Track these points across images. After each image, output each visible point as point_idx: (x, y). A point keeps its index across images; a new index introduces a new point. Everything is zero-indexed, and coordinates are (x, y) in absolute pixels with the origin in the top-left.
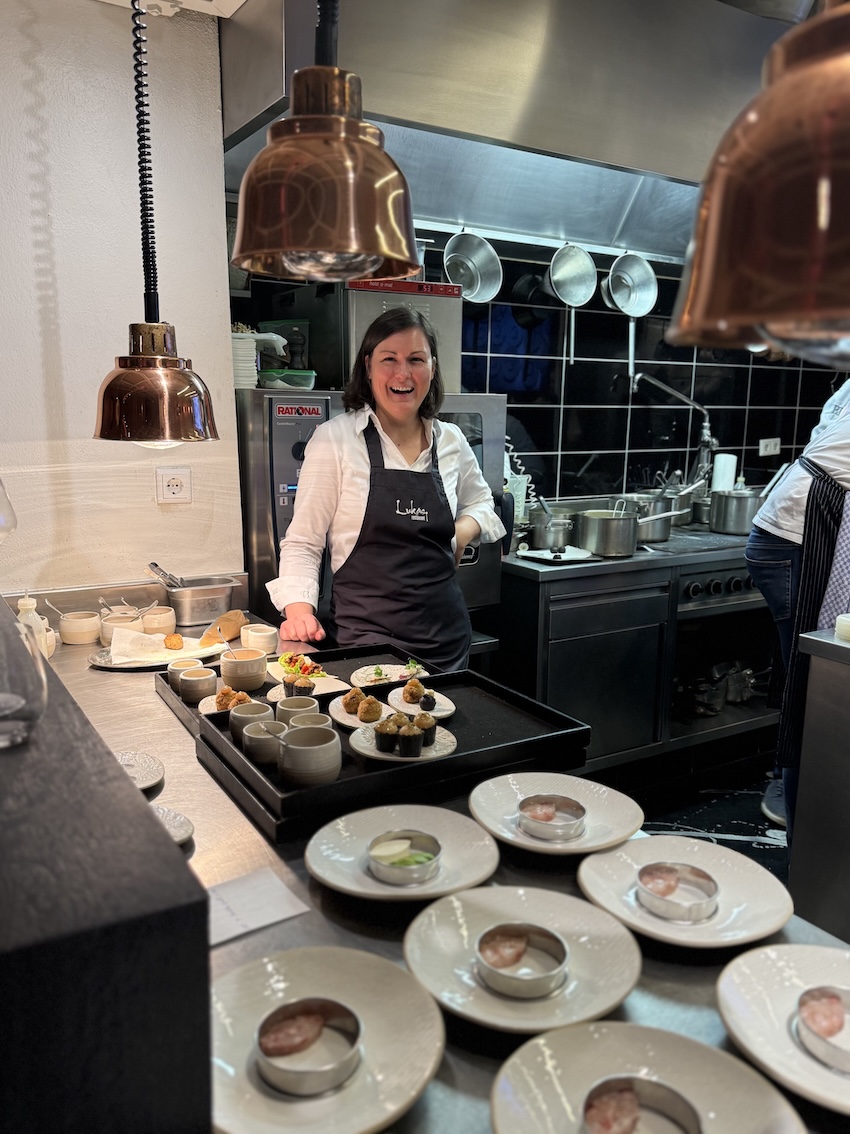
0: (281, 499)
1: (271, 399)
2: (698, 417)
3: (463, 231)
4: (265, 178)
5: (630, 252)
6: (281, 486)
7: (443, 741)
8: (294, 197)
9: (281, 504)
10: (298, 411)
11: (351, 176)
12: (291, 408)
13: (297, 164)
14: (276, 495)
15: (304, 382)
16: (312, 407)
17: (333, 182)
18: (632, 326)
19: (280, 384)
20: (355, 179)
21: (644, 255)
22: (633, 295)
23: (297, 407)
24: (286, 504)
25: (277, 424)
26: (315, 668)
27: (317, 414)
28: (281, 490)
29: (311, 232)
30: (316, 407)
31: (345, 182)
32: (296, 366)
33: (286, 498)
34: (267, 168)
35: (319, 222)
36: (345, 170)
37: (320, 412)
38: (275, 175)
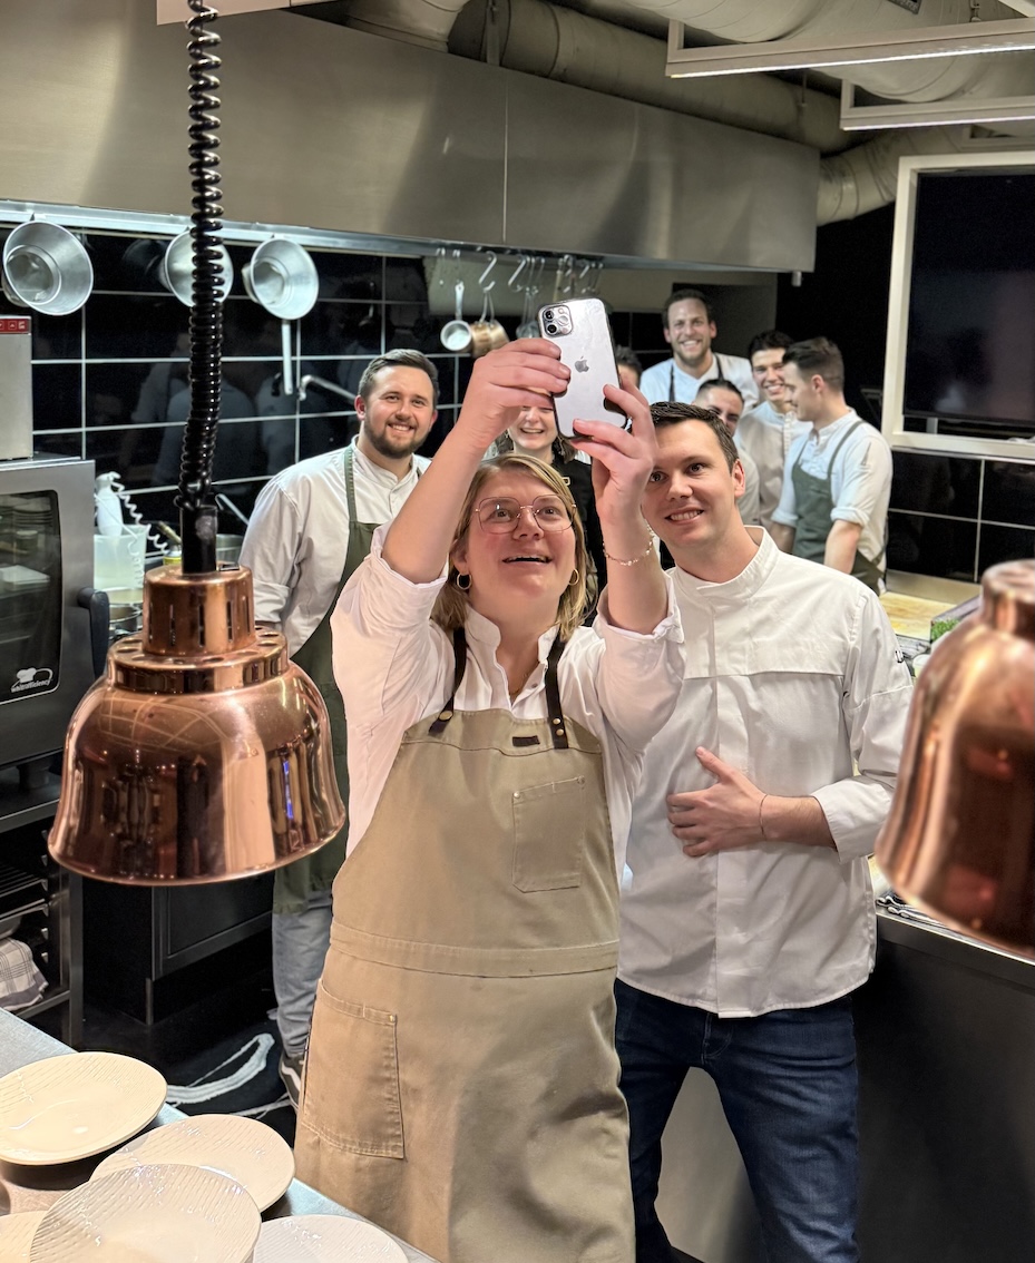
3: (33, 218)
5: (279, 236)
18: (286, 330)
21: (297, 239)
22: (287, 289)
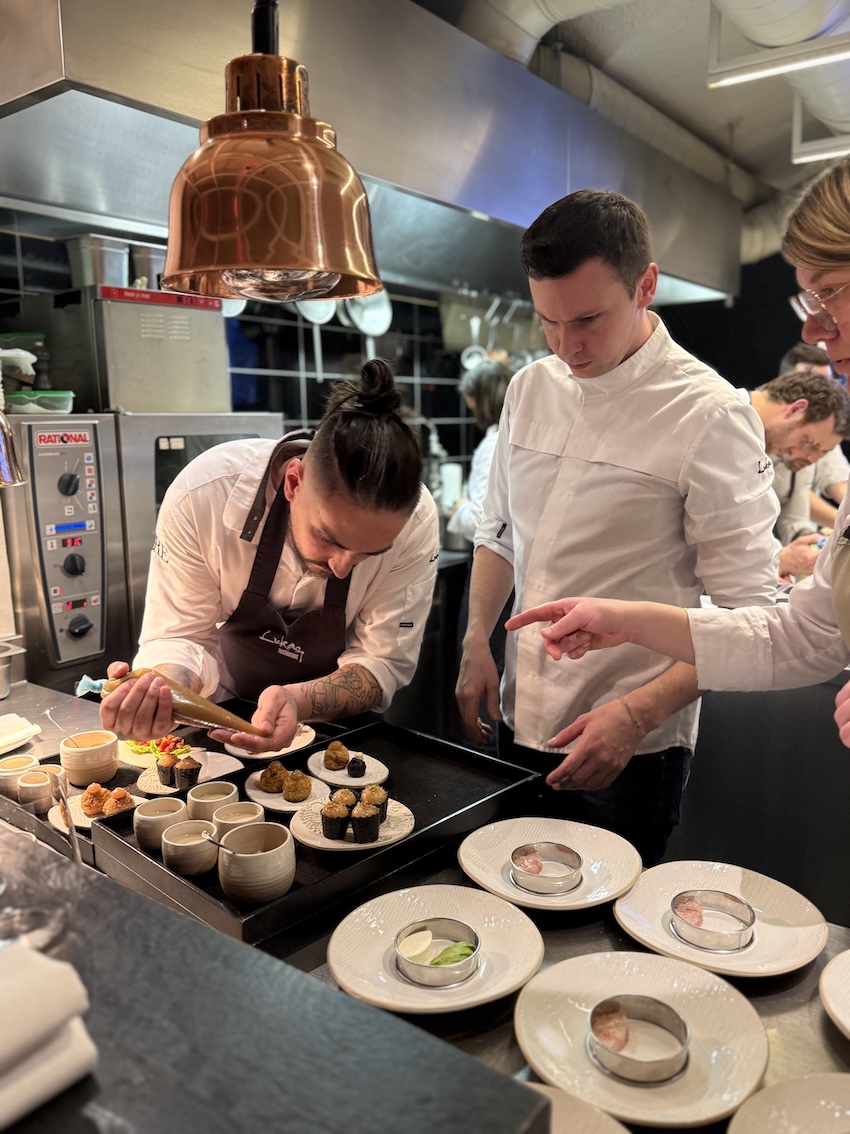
0: (49, 543)
1: (30, 427)
2: (425, 431)
4: (209, 185)
6: (48, 527)
7: (395, 814)
8: (248, 207)
9: (49, 548)
10: (62, 438)
11: (314, 181)
12: (55, 436)
13: (248, 168)
14: (43, 539)
15: (57, 405)
16: (78, 434)
17: (295, 190)
19: (33, 408)
20: (318, 186)
23: (61, 434)
24: (55, 547)
25: (38, 455)
26: (177, 742)
27: (84, 440)
28: (48, 533)
29: (271, 246)
30: (82, 433)
31: (307, 187)
32: (43, 386)
33: (55, 542)
34: (210, 173)
35: (280, 234)
36: (304, 176)
37: (88, 438)
38: (223, 181)
